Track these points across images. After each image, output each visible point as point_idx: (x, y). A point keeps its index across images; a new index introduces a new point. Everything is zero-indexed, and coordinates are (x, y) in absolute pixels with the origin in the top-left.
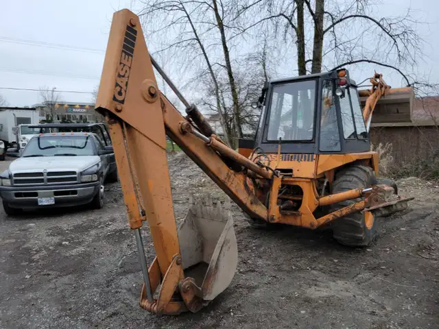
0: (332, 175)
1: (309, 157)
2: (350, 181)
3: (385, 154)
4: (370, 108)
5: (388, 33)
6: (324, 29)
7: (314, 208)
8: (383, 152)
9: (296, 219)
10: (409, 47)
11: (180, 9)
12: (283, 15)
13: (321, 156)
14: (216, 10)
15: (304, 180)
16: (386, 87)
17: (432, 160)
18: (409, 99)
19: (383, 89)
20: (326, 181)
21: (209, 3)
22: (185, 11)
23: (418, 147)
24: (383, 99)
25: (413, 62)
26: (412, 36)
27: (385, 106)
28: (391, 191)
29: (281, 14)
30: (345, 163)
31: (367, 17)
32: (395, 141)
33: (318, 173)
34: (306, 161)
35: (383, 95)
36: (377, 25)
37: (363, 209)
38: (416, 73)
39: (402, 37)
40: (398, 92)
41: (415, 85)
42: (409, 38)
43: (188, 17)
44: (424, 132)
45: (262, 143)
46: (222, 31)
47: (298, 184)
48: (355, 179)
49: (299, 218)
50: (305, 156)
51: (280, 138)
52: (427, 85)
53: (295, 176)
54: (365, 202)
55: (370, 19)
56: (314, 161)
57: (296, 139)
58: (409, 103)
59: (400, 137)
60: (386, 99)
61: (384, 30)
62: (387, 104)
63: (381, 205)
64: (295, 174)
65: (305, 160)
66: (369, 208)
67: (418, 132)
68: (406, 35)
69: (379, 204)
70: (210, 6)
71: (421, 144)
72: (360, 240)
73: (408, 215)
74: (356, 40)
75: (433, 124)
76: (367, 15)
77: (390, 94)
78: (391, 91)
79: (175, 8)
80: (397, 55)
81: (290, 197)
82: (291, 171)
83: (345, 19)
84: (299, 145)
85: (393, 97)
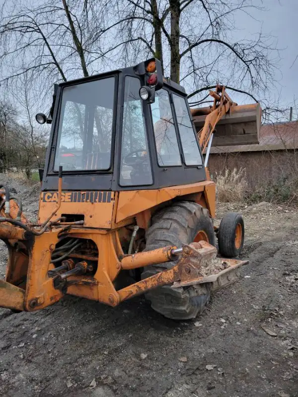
0: (147, 218)
1: (105, 195)
2: (167, 229)
3: (240, 178)
4: (210, 127)
5: (241, 59)
6: (181, 53)
7: (115, 273)
8: (238, 176)
9: (92, 289)
10: (261, 72)
11: (35, 31)
12: (141, 39)
13: (122, 193)
14: (74, 32)
15: (97, 231)
16: (231, 104)
17: (282, 183)
18: (255, 117)
19: (227, 105)
20: (136, 228)
21: (67, 25)
22: (40, 32)
23: (271, 170)
24: (228, 117)
25: (264, 87)
26: (263, 62)
27: (231, 126)
28: (211, 254)
29: (139, 38)
30: (159, 202)
31: (222, 42)
32: (250, 166)
33: (119, 219)
34: (102, 203)
35: (228, 113)
36: (231, 50)
37: (172, 284)
38: (268, 99)
39: (254, 62)
40: (244, 110)
41: (267, 111)
42: (261, 64)
43: (45, 39)
44: (275, 156)
45: (48, 175)
46: (82, 56)
47: (90, 237)
48: (175, 225)
49: (95, 288)
50: (100, 195)
51: (61, 168)
52: (277, 111)
53: (87, 226)
54: (175, 273)
55: (224, 43)
56: (112, 202)
57: (91, 168)
58: (255, 121)
59: (254, 161)
60: (231, 117)
61: (238, 55)
62: (233, 124)
63: (195, 281)
64: (88, 222)
65: (99, 201)
66: (179, 281)
67: (270, 157)
68: (258, 61)
69: (192, 278)
70: (68, 28)
71: (273, 169)
72: (184, 313)
73: (256, 251)
74: (212, 65)
75: (283, 148)
76: (222, 40)
77: (236, 112)
78: (237, 108)
79: (31, 29)
80: (250, 82)
81: (84, 257)
82: (81, 217)
83: (200, 43)
84: (93, 178)
85: (239, 115)
